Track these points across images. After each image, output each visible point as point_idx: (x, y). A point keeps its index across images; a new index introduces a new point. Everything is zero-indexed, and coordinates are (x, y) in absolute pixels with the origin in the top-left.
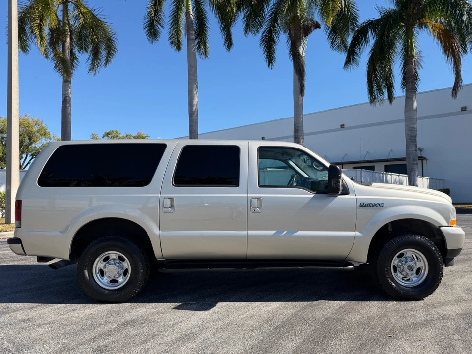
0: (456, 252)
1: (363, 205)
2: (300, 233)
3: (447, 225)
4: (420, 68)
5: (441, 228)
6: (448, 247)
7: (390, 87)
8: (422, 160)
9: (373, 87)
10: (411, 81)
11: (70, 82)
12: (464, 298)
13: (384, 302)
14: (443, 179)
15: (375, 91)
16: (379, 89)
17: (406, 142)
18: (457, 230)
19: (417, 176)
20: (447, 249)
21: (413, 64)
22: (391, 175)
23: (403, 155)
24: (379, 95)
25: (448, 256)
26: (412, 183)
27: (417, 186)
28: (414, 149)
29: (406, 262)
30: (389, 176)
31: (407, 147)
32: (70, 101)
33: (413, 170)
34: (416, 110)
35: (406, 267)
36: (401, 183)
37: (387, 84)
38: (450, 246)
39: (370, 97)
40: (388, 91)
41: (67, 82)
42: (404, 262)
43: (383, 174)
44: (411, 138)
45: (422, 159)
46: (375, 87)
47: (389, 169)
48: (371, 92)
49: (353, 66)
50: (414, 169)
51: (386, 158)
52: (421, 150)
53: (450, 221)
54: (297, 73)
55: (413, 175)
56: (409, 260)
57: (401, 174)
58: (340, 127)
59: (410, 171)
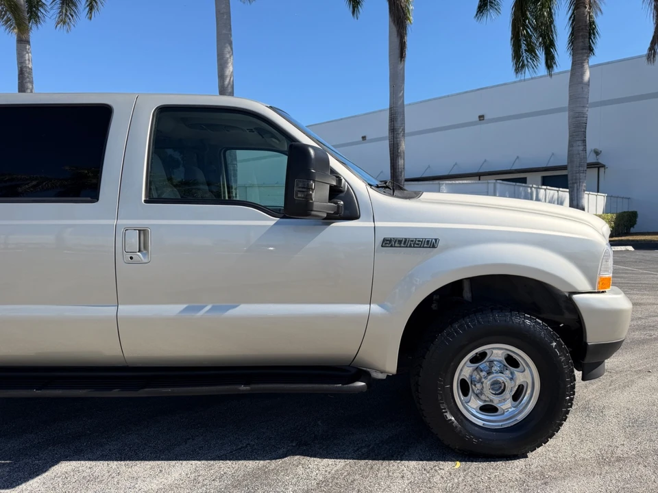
0: (609, 349)
1: (388, 243)
2: (245, 309)
3: (589, 289)
4: (599, 13)
5: (575, 297)
6: (588, 341)
7: (549, 46)
8: (599, 168)
9: (520, 46)
10: (582, 35)
11: (28, 42)
12: (619, 452)
13: (432, 463)
14: (628, 196)
15: (524, 54)
16: (531, 50)
17: (570, 136)
18: (615, 299)
19: (584, 191)
20: (586, 343)
21: (588, 6)
22: (545, 189)
23: (564, 162)
24: (529, 60)
25: (588, 360)
26: (576, 203)
27: (583, 209)
28: (581, 148)
29: (489, 373)
30: (542, 192)
31: (571, 145)
32: (30, 73)
33: (577, 181)
34: (588, 84)
35: (487, 383)
36: (561, 203)
37: (545, 43)
38: (593, 337)
39: (516, 64)
40: (546, 54)
41: (23, 41)
42: (483, 374)
43: (531, 188)
44: (578, 131)
45: (598, 166)
46: (524, 47)
47: (547, 182)
48: (517, 55)
49: (491, 14)
50: (580, 179)
51: (544, 165)
52: (597, 153)
53: (598, 280)
54: (394, 22)
55: (577, 189)
56: (496, 368)
57: (561, 189)
58: (478, 119)
59: (573, 183)
